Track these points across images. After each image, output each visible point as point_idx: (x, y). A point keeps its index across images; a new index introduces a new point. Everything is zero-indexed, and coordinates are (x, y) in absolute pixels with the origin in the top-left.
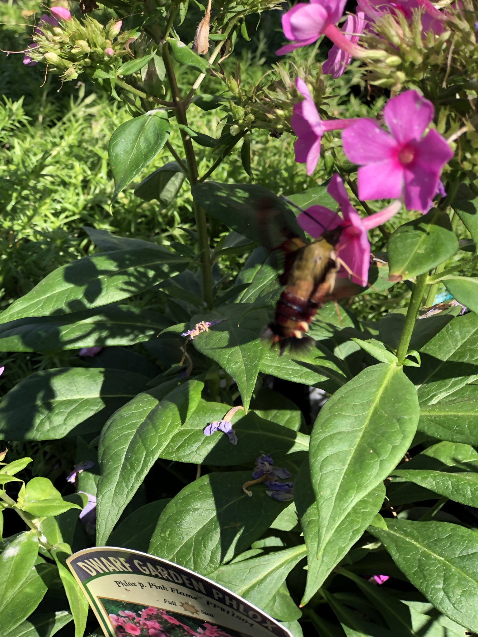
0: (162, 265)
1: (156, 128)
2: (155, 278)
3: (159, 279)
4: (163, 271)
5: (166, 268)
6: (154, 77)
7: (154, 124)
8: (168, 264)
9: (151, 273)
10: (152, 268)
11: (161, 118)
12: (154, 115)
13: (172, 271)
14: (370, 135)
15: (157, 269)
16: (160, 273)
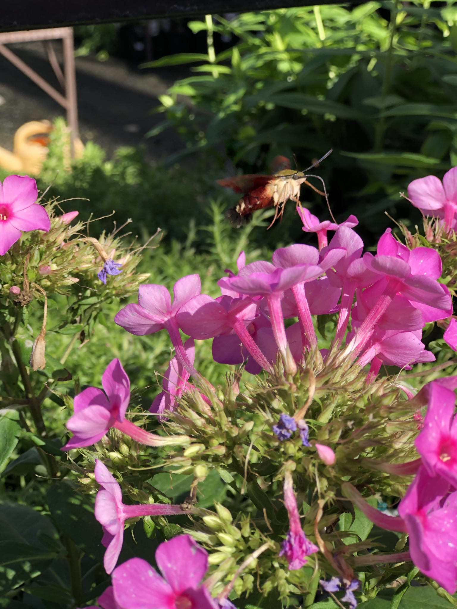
0: (24, 562)
1: (5, 431)
2: (15, 580)
3: (19, 581)
4: (24, 571)
5: (27, 567)
6: (9, 367)
7: (4, 427)
8: (30, 561)
9: (11, 574)
10: (12, 567)
11: (12, 420)
12: (5, 416)
13: (33, 571)
14: (143, 579)
15: (18, 568)
16: (21, 574)
